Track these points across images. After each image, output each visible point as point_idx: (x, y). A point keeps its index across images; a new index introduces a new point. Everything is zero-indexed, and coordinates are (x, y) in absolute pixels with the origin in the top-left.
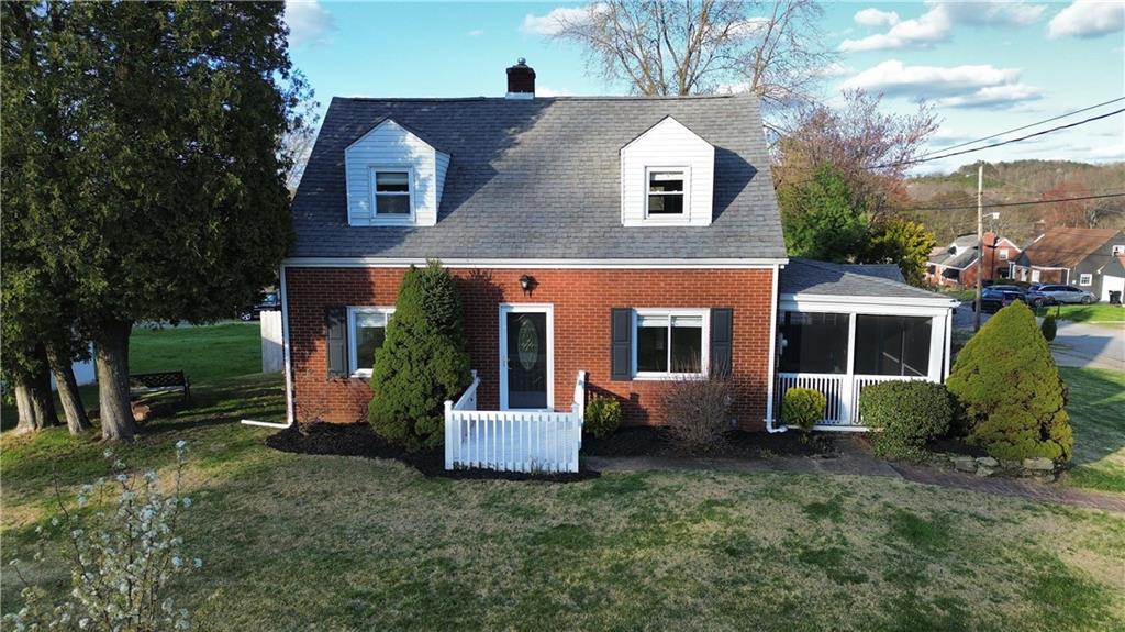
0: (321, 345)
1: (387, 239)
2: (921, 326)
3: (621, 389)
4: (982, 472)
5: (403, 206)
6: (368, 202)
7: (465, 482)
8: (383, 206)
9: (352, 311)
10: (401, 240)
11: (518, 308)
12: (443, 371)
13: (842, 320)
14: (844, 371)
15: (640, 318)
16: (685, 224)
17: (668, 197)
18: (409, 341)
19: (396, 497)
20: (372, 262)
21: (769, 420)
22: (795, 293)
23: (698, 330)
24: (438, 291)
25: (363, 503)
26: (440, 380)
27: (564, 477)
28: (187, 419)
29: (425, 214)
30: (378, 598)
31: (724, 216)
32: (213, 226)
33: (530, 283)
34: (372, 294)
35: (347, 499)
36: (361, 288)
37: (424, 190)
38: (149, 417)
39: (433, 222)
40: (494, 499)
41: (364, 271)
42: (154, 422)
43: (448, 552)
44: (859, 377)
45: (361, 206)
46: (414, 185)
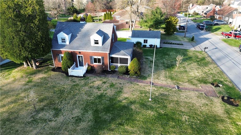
0: (57, 58)
1: (63, 46)
2: (127, 59)
3: (92, 65)
4: (128, 77)
5: (65, 42)
6: (61, 41)
7: (71, 77)
8: (63, 42)
9: (60, 55)
10: (65, 46)
11: (79, 55)
12: (69, 64)
13: (118, 58)
14: (118, 63)
15: (94, 57)
16: (99, 46)
17: (96, 42)
18: (65, 61)
19: (62, 79)
20: (61, 49)
21: (109, 69)
22: (112, 55)
23: (100, 59)
24: (68, 55)
25: (59, 80)
26: (69, 65)
27: (81, 77)
28: (43, 65)
29: (67, 43)
30: (57, 91)
31: (104, 45)
32: (41, 49)
33: (80, 53)
34: (62, 53)
35: (58, 79)
36: (61, 52)
37: (67, 40)
38: (39, 65)
39: (69, 44)
40: (72, 80)
41: (61, 50)
42: (40, 66)
43: (64, 86)
44: (120, 64)
45: (60, 42)
46: (66, 39)
